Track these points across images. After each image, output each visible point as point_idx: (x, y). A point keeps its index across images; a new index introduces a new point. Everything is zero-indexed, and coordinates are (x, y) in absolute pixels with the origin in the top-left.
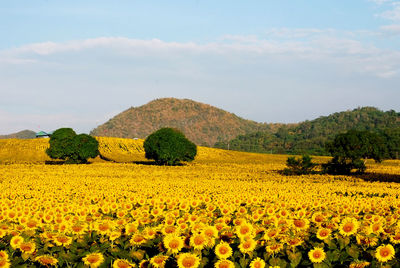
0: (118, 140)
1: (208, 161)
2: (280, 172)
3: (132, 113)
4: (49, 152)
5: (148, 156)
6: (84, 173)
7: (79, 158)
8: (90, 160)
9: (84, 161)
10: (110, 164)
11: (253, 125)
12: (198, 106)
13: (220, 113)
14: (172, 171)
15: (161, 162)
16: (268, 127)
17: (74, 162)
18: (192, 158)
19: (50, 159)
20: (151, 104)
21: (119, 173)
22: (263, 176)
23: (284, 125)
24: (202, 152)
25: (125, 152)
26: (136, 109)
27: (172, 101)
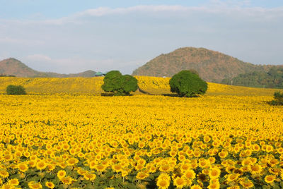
0: (152, 78)
1: (216, 94)
2: (269, 103)
3: (162, 58)
4: (104, 87)
5: (172, 90)
6: (127, 103)
7: (124, 92)
8: (132, 93)
9: (127, 94)
10: (146, 96)
11: (251, 66)
12: (210, 53)
13: (226, 58)
14: (189, 102)
15: (182, 95)
16: (262, 67)
17: (121, 94)
18: (204, 92)
19: (104, 92)
20: (176, 52)
21: (151, 103)
22: (255, 106)
23: (274, 66)
24: (212, 87)
25: (156, 87)
26: (166, 55)
27: (191, 49)
